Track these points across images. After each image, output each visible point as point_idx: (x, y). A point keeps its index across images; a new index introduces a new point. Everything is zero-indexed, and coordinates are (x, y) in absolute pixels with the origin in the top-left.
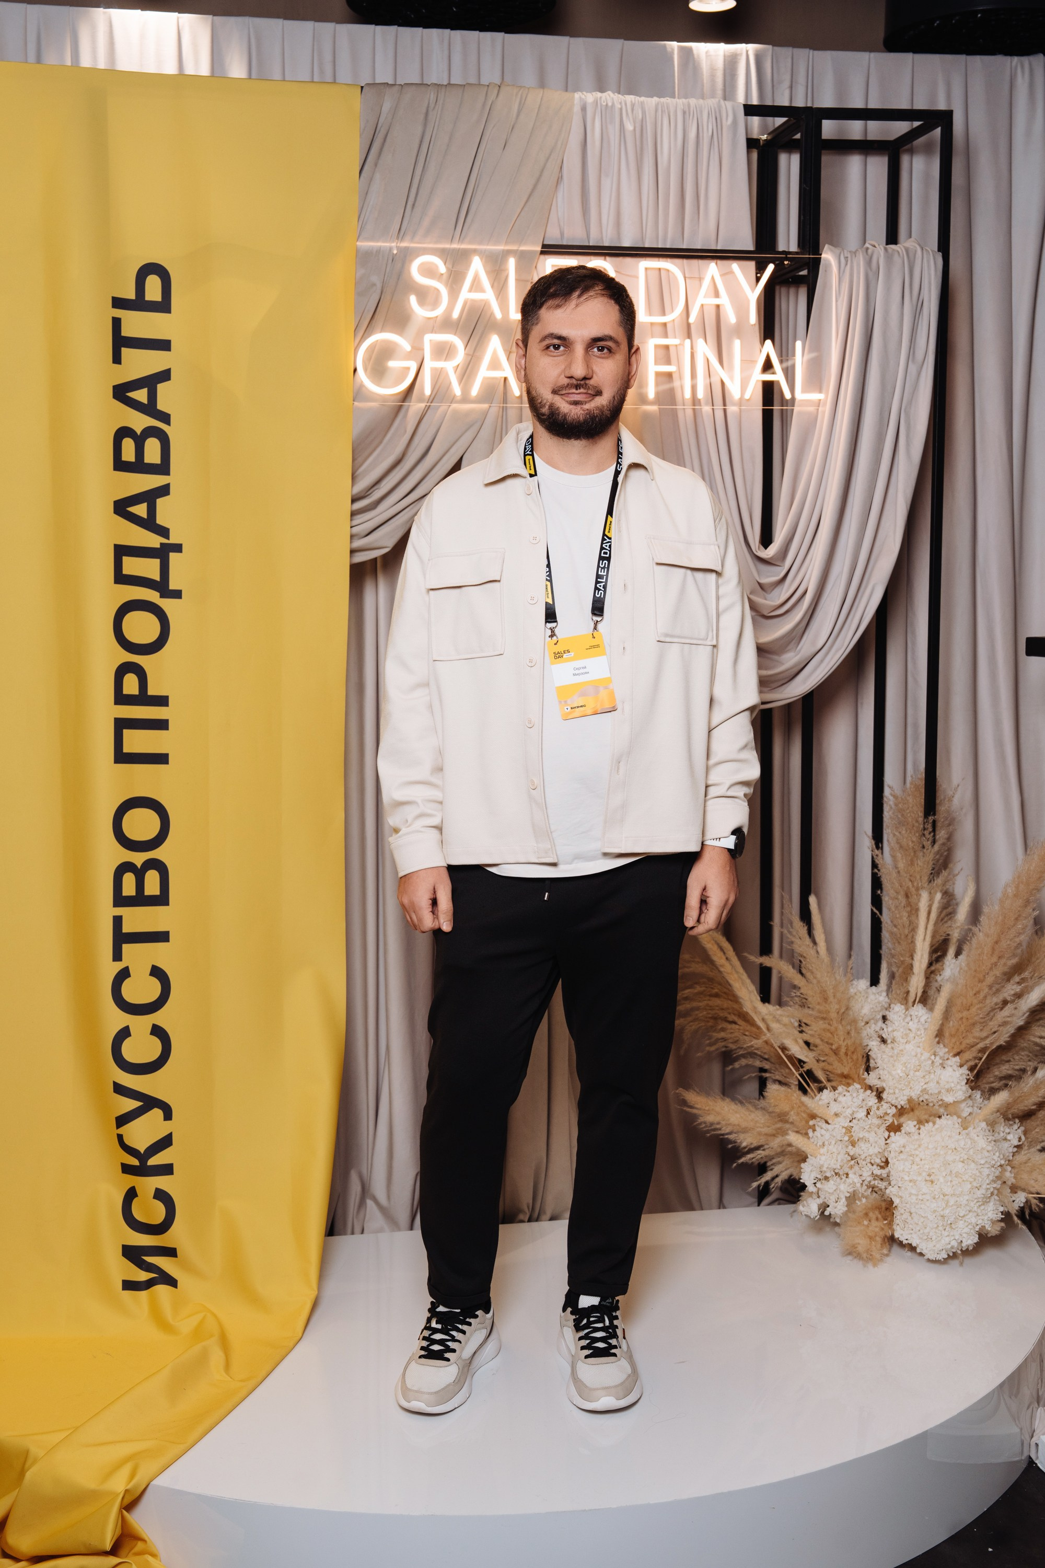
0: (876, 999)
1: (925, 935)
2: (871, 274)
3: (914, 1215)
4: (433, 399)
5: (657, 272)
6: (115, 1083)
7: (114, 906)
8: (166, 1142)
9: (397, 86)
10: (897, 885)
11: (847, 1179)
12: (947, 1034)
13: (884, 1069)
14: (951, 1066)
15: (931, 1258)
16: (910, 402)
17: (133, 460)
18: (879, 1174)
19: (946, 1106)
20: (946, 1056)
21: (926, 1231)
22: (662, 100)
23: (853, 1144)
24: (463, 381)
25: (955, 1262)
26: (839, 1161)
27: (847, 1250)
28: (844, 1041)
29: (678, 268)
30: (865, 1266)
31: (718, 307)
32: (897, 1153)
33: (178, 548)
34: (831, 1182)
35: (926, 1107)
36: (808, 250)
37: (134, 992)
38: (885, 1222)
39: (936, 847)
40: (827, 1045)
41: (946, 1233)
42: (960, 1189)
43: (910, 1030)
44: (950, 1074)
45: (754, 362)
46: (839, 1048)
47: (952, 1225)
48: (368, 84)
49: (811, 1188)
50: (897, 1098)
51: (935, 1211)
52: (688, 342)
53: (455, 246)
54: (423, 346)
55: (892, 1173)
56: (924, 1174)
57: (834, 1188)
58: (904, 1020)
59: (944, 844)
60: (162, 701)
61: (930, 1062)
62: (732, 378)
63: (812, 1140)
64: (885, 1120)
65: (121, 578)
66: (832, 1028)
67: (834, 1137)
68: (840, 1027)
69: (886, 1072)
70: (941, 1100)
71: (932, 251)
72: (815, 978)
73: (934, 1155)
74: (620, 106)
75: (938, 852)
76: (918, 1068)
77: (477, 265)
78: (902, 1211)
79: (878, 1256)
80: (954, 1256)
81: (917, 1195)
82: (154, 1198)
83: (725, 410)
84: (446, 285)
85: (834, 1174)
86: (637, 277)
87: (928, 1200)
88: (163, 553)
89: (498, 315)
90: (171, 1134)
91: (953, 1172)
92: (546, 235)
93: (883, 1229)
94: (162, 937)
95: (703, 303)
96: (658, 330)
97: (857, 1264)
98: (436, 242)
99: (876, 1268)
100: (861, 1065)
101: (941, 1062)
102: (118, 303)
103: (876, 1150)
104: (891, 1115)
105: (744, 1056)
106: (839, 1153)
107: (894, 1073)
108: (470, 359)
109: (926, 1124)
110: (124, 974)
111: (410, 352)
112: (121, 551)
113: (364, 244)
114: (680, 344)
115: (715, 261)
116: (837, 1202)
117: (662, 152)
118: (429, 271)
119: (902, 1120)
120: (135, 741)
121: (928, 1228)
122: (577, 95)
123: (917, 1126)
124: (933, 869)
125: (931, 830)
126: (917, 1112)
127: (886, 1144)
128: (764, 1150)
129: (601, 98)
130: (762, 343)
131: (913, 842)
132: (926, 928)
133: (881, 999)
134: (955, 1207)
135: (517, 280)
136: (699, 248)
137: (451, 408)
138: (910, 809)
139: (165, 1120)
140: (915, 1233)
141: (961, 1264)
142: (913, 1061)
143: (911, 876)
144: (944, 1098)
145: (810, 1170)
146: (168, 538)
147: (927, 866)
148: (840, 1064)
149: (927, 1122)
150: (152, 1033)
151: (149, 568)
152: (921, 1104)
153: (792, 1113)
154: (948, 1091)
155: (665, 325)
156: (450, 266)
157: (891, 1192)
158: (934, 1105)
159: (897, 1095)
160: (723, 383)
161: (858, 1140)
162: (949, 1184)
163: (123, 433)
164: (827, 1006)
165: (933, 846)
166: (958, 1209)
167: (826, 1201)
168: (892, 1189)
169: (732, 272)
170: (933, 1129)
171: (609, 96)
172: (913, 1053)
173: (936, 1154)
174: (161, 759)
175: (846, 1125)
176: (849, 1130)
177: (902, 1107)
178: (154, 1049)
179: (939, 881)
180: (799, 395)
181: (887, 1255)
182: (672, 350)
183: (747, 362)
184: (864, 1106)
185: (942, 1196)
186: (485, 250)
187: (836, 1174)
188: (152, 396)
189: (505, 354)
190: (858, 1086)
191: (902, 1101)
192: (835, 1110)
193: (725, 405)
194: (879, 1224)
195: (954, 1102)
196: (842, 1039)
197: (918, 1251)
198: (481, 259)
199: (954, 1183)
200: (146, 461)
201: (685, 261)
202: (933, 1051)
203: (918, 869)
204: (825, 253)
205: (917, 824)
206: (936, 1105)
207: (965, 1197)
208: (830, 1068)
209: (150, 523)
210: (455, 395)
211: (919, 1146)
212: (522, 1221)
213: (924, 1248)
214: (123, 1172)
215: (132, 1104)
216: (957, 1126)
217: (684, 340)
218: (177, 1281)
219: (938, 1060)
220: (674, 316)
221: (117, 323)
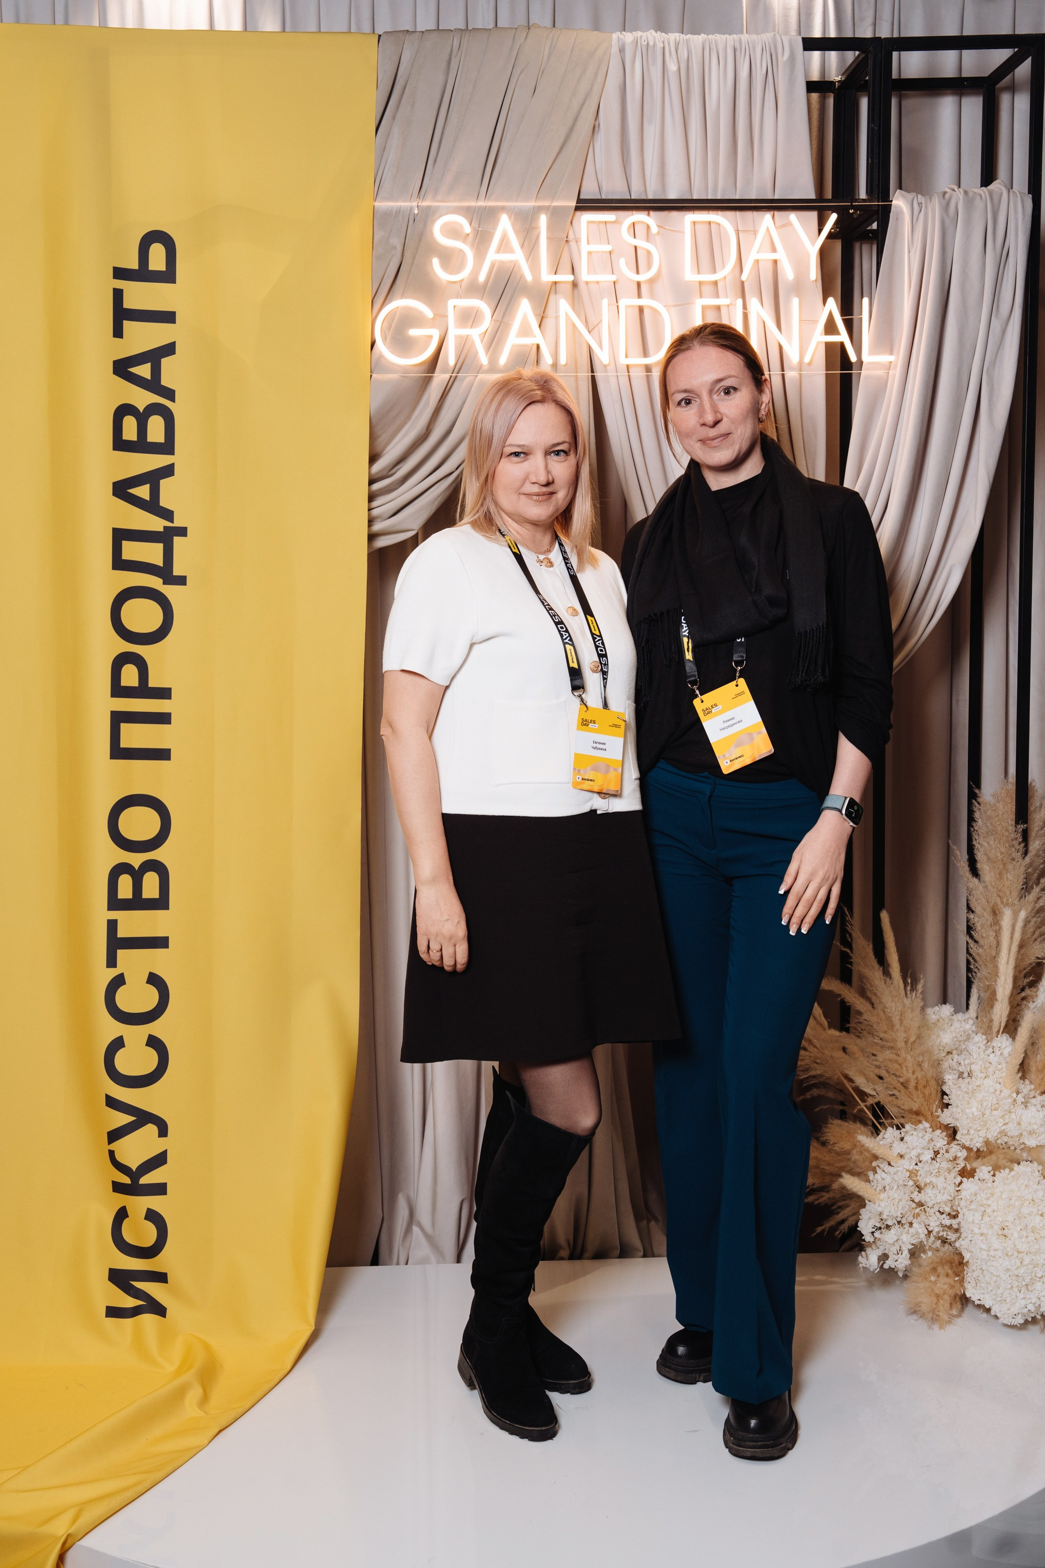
0: (961, 1027)
1: (1009, 957)
2: (948, 221)
3: (985, 1272)
4: (460, 369)
5: (707, 226)
6: (106, 1095)
7: (109, 909)
8: (160, 1160)
9: (417, 33)
10: (984, 901)
11: (910, 1229)
12: (1033, 1069)
13: (957, 1107)
14: (1035, 1105)
15: (1006, 1322)
16: (994, 363)
17: (135, 439)
18: (948, 1224)
19: (1030, 1150)
20: (1032, 1094)
21: (999, 1292)
22: (711, 37)
23: (919, 1192)
24: (491, 348)
25: (1034, 1329)
26: (900, 1208)
27: (911, 1308)
28: (914, 1072)
29: (728, 221)
30: (930, 1327)
31: (775, 262)
32: (968, 1202)
33: (183, 532)
34: (893, 1231)
35: (1003, 1151)
36: (877, 196)
37: (126, 1000)
38: (957, 1279)
39: (1028, 859)
40: (895, 1078)
41: (1022, 1296)
42: (1037, 1247)
43: (990, 1063)
44: (1033, 1114)
45: (815, 322)
46: (908, 1081)
47: (1029, 1287)
48: (386, 33)
49: (868, 1238)
50: (971, 1140)
51: (1008, 1270)
52: (740, 301)
53: (481, 203)
54: (447, 312)
55: (962, 1224)
56: (996, 1227)
57: (895, 1238)
58: (984, 1051)
59: (1037, 855)
60: (164, 693)
61: (1010, 1101)
62: (789, 340)
63: (872, 1184)
64: (957, 1164)
65: (119, 563)
66: (900, 1060)
67: (896, 1181)
68: (909, 1058)
69: (959, 1111)
70: (1024, 1143)
71: (1020, 193)
72: (881, 1002)
73: (1008, 1207)
74: (662, 45)
75: (1030, 865)
76: (997, 1106)
77: (505, 224)
78: (974, 1268)
79: (946, 1317)
80: (1034, 1321)
81: (989, 1250)
82: (145, 1219)
83: (783, 376)
84: (472, 246)
85: (896, 1223)
86: (683, 232)
87: (1000, 1257)
88: (166, 538)
89: (529, 277)
90: (166, 1151)
91: (1029, 1227)
92: (582, 190)
93: (953, 1287)
94: (161, 943)
95: (757, 258)
96: (707, 289)
97: (921, 1325)
98: (461, 200)
99: (943, 1330)
100: (935, 1101)
101: (1023, 1100)
102: (120, 273)
103: (946, 1197)
104: (962, 1158)
105: (815, 1086)
106: (900, 1200)
107: (968, 1111)
108: (497, 326)
109: (1002, 1171)
110: (119, 981)
111: (432, 319)
112: (120, 536)
113: (382, 205)
114: (731, 304)
115: (772, 213)
116: (898, 1254)
117: (710, 94)
118: (453, 232)
119: (975, 1164)
120: (133, 735)
121: (1001, 1288)
122: (615, 36)
123: (992, 1173)
124: (1026, 883)
125: (1021, 840)
126: (994, 1157)
127: (960, 1190)
128: (828, 1192)
129: (641, 37)
130: (824, 302)
131: (1002, 853)
132: (1010, 950)
133: (968, 1027)
134: (1031, 1266)
135: (547, 238)
136: (753, 197)
137: (478, 377)
138: (1000, 816)
139: (160, 1136)
140: (988, 1293)
141: (1042, 1331)
142: (991, 1099)
143: (1000, 891)
144: (1026, 1142)
145: (868, 1216)
146: (172, 522)
147: (1018, 881)
148: (909, 1100)
149: (1004, 1168)
150: (147, 1044)
151: (152, 553)
152: (1001, 1147)
153: (854, 1151)
154: (1031, 1133)
155: (715, 283)
156: (477, 226)
157: (961, 1245)
158: (1015, 1149)
159: (972, 1137)
160: (781, 348)
161: (925, 1185)
162: (1024, 1240)
163: (123, 410)
164: (893, 1034)
165: (1024, 858)
166: (1035, 1269)
167: (886, 1252)
168: (962, 1242)
169: (790, 224)
170: (1010, 1175)
171: (651, 34)
172: (991, 1090)
173: (1010, 1205)
174: (163, 754)
175: (911, 1168)
176: (913, 1174)
177: (978, 1150)
178: (150, 1061)
179: (1031, 897)
180: (866, 358)
181: (959, 1316)
182: (723, 310)
183: (807, 322)
184: (931, 1148)
185: (1016, 1254)
186: (514, 207)
187: (899, 1222)
188: (156, 371)
189: (537, 319)
190: (927, 1125)
191: (977, 1143)
192: (899, 1151)
193: (783, 370)
194: (950, 1280)
195: (1037, 1146)
196: (911, 1071)
197: (993, 1313)
198: (510, 219)
199: (1030, 1239)
200: (149, 440)
201: (738, 213)
202: (1015, 1087)
203: (1007, 883)
204: (898, 199)
205: (1006, 834)
206: (1018, 1149)
207: (1042, 1255)
208: (900, 1103)
209: (153, 506)
210: (482, 365)
211: (992, 1195)
212: (562, 1259)
213: (997, 1311)
214: (114, 1191)
215: (125, 1119)
216: (1037, 1174)
217: (737, 299)
218: (166, 1309)
219: (1020, 1098)
220: (726, 271)
221: (118, 295)
